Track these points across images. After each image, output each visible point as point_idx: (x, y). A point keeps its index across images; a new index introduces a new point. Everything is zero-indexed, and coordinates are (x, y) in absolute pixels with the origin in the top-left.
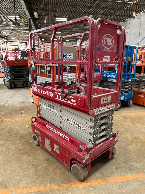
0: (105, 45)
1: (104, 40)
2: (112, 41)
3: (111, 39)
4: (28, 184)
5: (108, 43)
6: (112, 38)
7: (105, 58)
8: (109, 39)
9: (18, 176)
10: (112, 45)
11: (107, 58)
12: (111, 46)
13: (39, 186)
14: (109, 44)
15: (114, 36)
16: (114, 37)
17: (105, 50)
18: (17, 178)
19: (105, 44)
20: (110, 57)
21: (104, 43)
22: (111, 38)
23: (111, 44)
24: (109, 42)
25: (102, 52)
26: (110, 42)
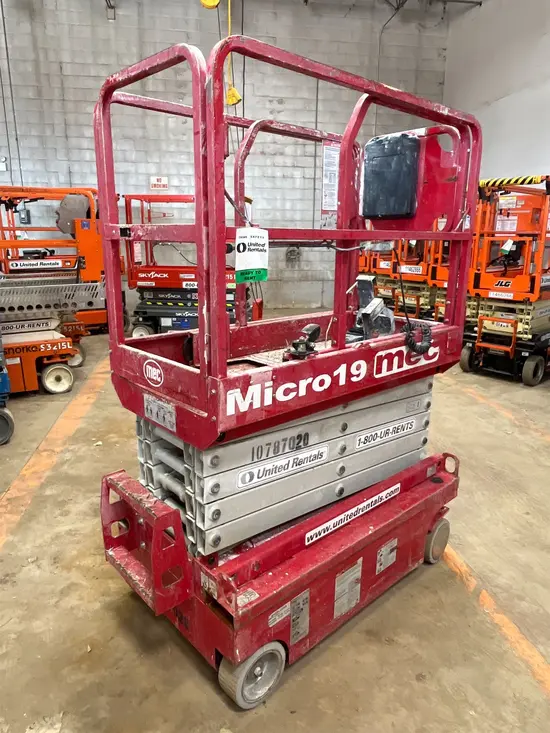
4: (517, 673)
9: (501, 718)
13: (506, 639)
18: (511, 718)
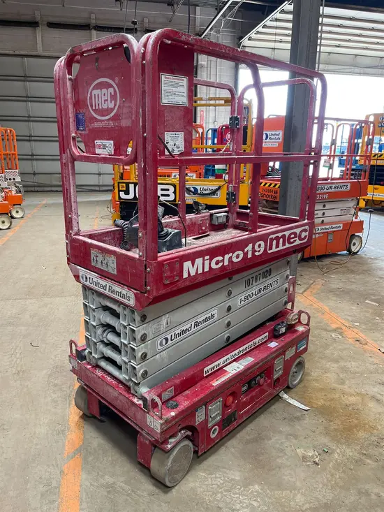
0: (95, 111)
1: (91, 98)
2: (113, 94)
3: (111, 90)
5: (103, 103)
6: (111, 86)
7: (99, 146)
8: (104, 91)
10: (115, 105)
11: (104, 147)
12: (112, 110)
14: (105, 106)
15: (117, 79)
16: (120, 79)
17: (96, 125)
19: (94, 108)
20: (112, 142)
21: (92, 106)
22: (109, 86)
23: (111, 106)
24: (105, 101)
25: (89, 130)
26: (107, 100)
